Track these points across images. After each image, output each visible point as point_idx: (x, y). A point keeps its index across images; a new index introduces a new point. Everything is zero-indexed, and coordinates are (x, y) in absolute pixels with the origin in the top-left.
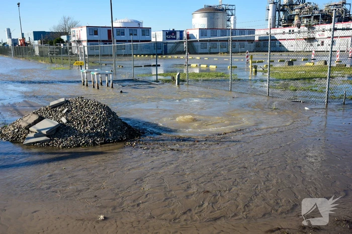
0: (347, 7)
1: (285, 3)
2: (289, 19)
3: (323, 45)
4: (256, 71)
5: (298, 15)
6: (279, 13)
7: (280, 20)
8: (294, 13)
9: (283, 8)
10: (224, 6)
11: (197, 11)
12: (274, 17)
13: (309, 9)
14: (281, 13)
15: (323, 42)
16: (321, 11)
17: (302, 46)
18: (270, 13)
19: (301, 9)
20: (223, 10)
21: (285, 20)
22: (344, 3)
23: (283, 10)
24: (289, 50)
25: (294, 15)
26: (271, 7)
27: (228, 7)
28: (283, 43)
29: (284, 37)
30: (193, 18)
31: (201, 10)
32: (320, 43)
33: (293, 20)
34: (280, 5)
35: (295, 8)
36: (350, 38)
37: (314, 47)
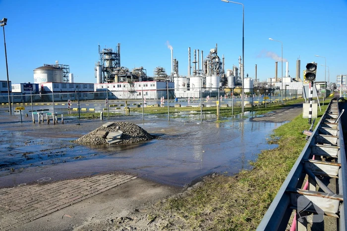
0: (144, 71)
1: (107, 66)
2: (111, 77)
3: (140, 95)
4: (129, 111)
5: (117, 74)
6: (104, 73)
7: (105, 78)
8: (114, 73)
9: (106, 69)
10: (60, 66)
11: (38, 68)
12: (101, 76)
13: (124, 71)
14: (105, 73)
15: (140, 93)
16: (131, 73)
17: (127, 96)
18: (98, 72)
19: (118, 71)
20: (60, 69)
21: (108, 77)
22: (142, 69)
23: (106, 71)
24: (119, 98)
25: (115, 75)
26: (98, 68)
27: (63, 67)
28: (114, 93)
29: (114, 89)
30: (34, 73)
31: (41, 68)
32: (138, 93)
33: (114, 78)
34: (104, 67)
35: (114, 69)
36: (156, 91)
37: (135, 96)
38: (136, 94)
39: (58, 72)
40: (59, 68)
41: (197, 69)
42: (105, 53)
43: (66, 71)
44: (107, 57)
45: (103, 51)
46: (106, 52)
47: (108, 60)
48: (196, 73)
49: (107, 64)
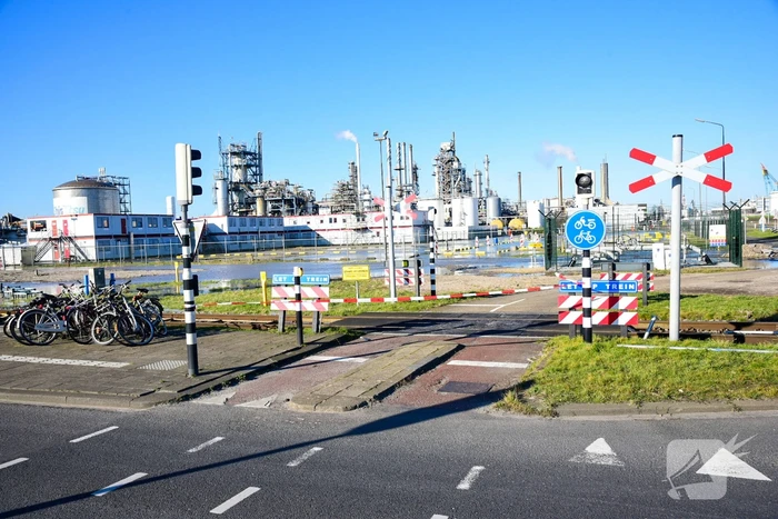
1: (238, 180)
2: (246, 203)
5: (261, 197)
6: (231, 194)
7: (233, 204)
8: (253, 194)
9: (237, 187)
10: (110, 179)
11: (63, 185)
12: (226, 200)
13: (276, 189)
14: (235, 194)
18: (220, 193)
19: (265, 189)
20: (111, 186)
21: (240, 203)
23: (236, 190)
25: (255, 197)
26: (220, 184)
27: (117, 181)
28: (322, 234)
31: (71, 185)
32: (374, 233)
34: (232, 183)
35: (253, 187)
36: (412, 229)
37: (368, 238)
38: (369, 235)
39: (108, 193)
40: (109, 185)
41: (404, 183)
42: (233, 154)
43: (122, 191)
44: (236, 161)
45: (229, 148)
46: (236, 150)
47: (237, 167)
48: (402, 190)
49: (237, 176)
